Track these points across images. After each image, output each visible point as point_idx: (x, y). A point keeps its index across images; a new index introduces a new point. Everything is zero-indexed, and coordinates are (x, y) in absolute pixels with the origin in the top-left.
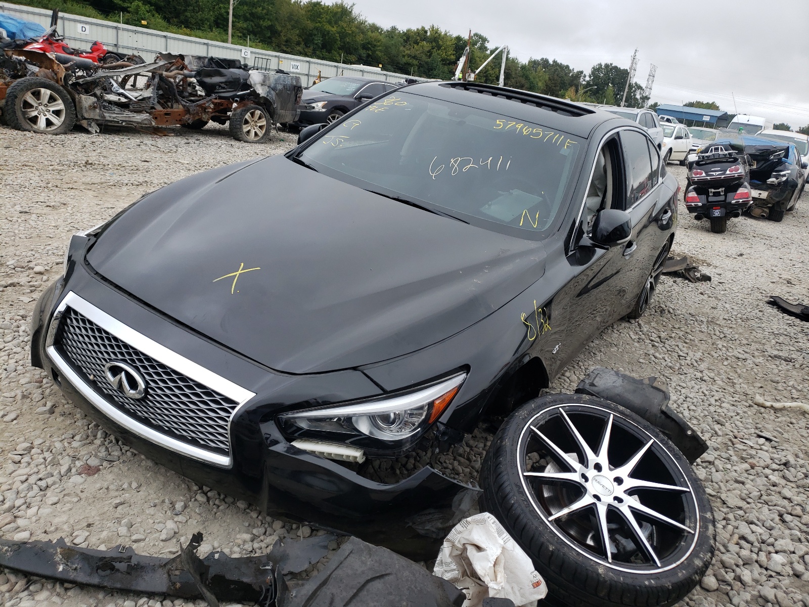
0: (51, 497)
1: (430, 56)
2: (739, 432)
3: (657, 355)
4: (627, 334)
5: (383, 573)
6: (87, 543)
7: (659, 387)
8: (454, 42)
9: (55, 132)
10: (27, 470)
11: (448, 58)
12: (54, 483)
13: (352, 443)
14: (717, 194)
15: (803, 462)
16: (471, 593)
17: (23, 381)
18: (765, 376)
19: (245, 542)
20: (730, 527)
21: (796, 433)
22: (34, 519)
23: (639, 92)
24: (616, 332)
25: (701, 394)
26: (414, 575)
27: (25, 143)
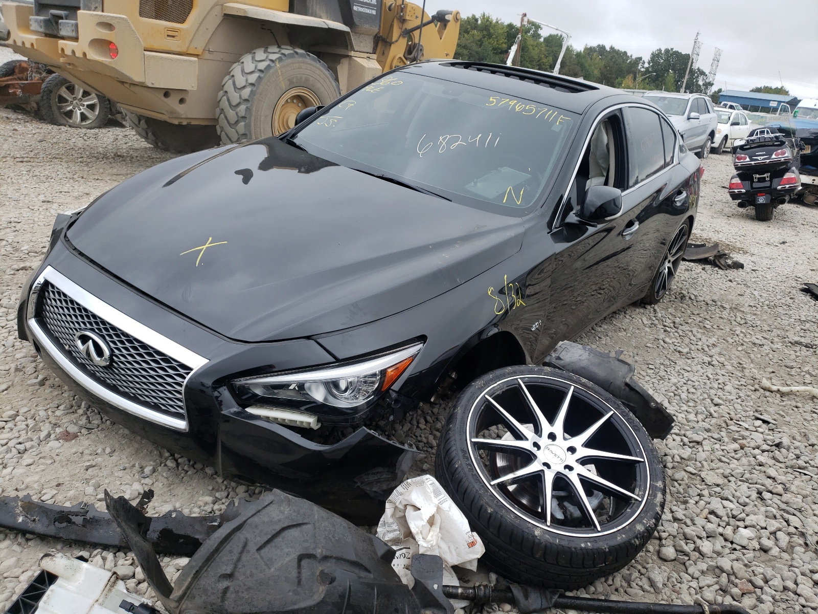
0: (27, 459)
1: (480, 46)
2: (736, 414)
3: (667, 340)
4: (640, 318)
5: (301, 522)
6: (53, 500)
7: (625, 360)
8: (505, 30)
9: (90, 126)
10: (9, 435)
11: (500, 46)
12: (32, 447)
13: (306, 410)
14: (762, 180)
15: (800, 444)
16: (411, 553)
17: (18, 356)
18: (779, 361)
19: (206, 504)
20: (702, 503)
21: (799, 416)
22: (7, 478)
23: (702, 78)
24: (628, 317)
25: (705, 377)
26: (334, 526)
27: (58, 137)
